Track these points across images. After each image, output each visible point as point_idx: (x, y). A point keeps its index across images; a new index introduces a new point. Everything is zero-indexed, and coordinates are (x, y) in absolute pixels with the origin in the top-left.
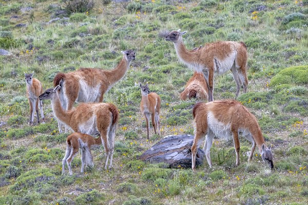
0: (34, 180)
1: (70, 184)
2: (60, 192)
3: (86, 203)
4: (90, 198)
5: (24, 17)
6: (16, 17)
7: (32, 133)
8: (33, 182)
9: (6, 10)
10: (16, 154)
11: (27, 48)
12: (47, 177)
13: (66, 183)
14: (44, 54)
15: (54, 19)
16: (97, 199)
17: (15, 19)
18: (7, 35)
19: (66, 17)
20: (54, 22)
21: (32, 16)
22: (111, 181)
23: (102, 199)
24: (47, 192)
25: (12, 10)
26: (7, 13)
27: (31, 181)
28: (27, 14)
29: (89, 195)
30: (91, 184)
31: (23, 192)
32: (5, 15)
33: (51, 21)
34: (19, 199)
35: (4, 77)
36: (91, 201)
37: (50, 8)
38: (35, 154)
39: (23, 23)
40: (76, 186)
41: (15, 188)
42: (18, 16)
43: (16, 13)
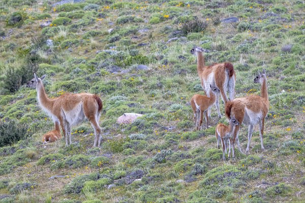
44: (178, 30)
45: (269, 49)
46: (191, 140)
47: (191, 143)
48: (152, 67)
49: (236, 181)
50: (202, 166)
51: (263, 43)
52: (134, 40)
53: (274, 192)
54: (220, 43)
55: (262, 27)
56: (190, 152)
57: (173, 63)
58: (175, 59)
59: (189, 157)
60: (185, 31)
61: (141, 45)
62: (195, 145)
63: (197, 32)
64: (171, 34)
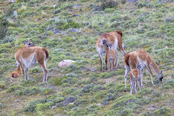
0: (126, 102)
1: (148, 103)
2: (143, 108)
3: (160, 114)
4: (162, 112)
5: (76, 11)
6: (71, 11)
7: (115, 75)
8: (126, 103)
9: (64, 7)
10: (109, 87)
11: (88, 28)
12: (134, 100)
13: (145, 103)
14: (101, 31)
15: (95, 12)
16: (167, 112)
17: (71, 12)
18: (70, 21)
19: (102, 10)
20: (95, 13)
21: (81, 10)
22: (171, 102)
23: (169, 112)
24: (136, 108)
25: (68, 7)
26: (65, 9)
27: (124, 102)
28: (78, 9)
29: (161, 110)
30: (160, 104)
31: (120, 108)
32: (64, 10)
33: (93, 13)
34: (119, 112)
35: (80, 44)
36: (163, 113)
37: (91, 5)
38: (121, 87)
39: (76, 14)
40: (152, 105)
41: (115, 106)
42: (72, 10)
43: (70, 8)
44: (99, 6)
45: (158, 20)
46: (106, 78)
47: (106, 80)
48: (82, 30)
49: (135, 105)
50: (113, 95)
51: (154, 16)
52: (70, 13)
53: (160, 113)
54: (126, 15)
55: (153, 5)
56: (105, 86)
57: (95, 28)
58: (96, 25)
59: (104, 89)
60: (103, 7)
61: (74, 16)
62: (108, 81)
63: (111, 8)
64: (94, 9)
